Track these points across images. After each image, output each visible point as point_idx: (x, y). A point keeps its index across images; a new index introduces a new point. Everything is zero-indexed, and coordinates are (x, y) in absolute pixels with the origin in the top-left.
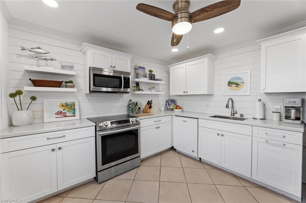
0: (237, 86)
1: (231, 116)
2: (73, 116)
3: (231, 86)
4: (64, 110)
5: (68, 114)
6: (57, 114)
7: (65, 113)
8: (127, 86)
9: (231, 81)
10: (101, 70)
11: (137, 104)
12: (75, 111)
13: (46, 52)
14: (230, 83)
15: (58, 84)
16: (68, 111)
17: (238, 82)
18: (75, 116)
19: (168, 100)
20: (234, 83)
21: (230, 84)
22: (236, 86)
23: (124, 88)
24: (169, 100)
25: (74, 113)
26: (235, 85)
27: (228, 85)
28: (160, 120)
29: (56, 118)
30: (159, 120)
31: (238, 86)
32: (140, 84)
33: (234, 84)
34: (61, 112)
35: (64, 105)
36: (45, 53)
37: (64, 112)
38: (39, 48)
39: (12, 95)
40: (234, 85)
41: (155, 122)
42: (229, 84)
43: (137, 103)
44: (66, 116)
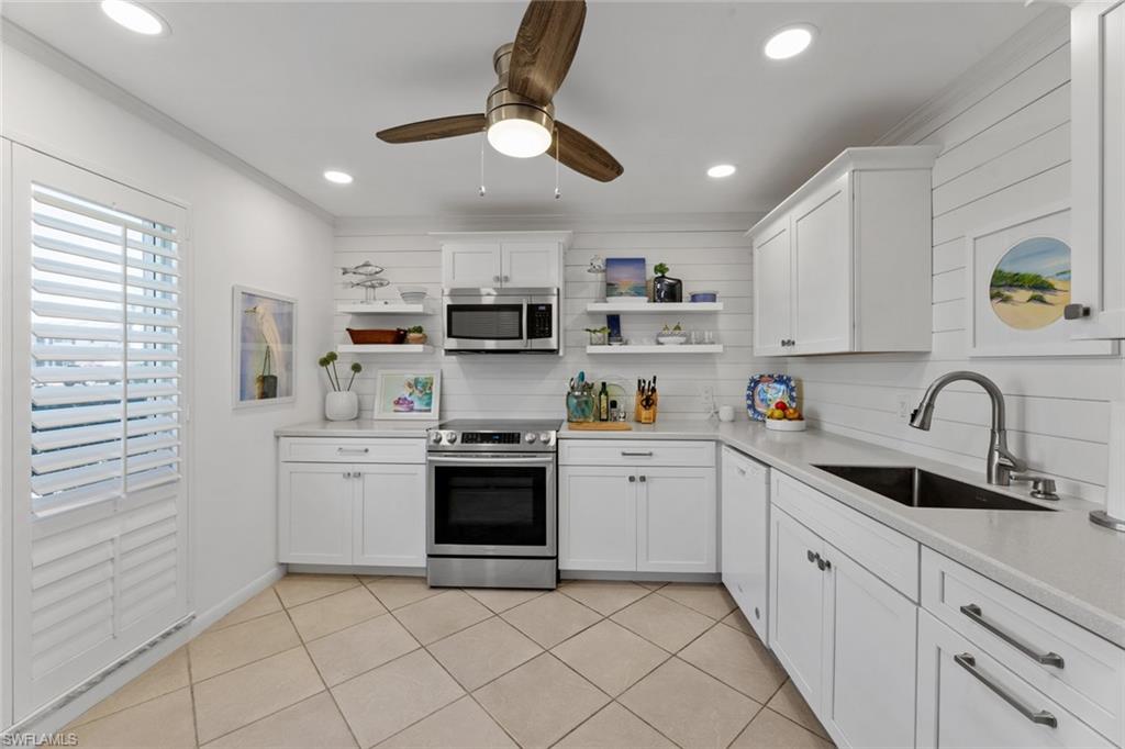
0: (1041, 300)
1: (989, 480)
2: (426, 411)
3: (1006, 300)
4: (410, 394)
5: (417, 405)
6: (397, 403)
7: (412, 402)
8: (544, 332)
9: (1009, 269)
10: (476, 292)
11: (608, 389)
12: (431, 398)
13: (378, 270)
14: (1004, 284)
15: (400, 338)
16: (420, 399)
17: (1044, 268)
18: (429, 411)
19: (757, 377)
20: (1023, 276)
21: (1002, 290)
22: (1033, 299)
23: (529, 337)
24: (761, 376)
25: (429, 404)
26: (1030, 293)
27: (992, 297)
28: (652, 450)
29: (396, 411)
30: (647, 452)
31: (1048, 297)
32: (622, 319)
33: (1021, 287)
34: (405, 399)
35: (413, 383)
36: (377, 273)
37: (409, 399)
38: (366, 265)
39: (324, 362)
40: (1022, 295)
41: (624, 454)
42: (995, 291)
43: (604, 384)
44: (412, 410)
